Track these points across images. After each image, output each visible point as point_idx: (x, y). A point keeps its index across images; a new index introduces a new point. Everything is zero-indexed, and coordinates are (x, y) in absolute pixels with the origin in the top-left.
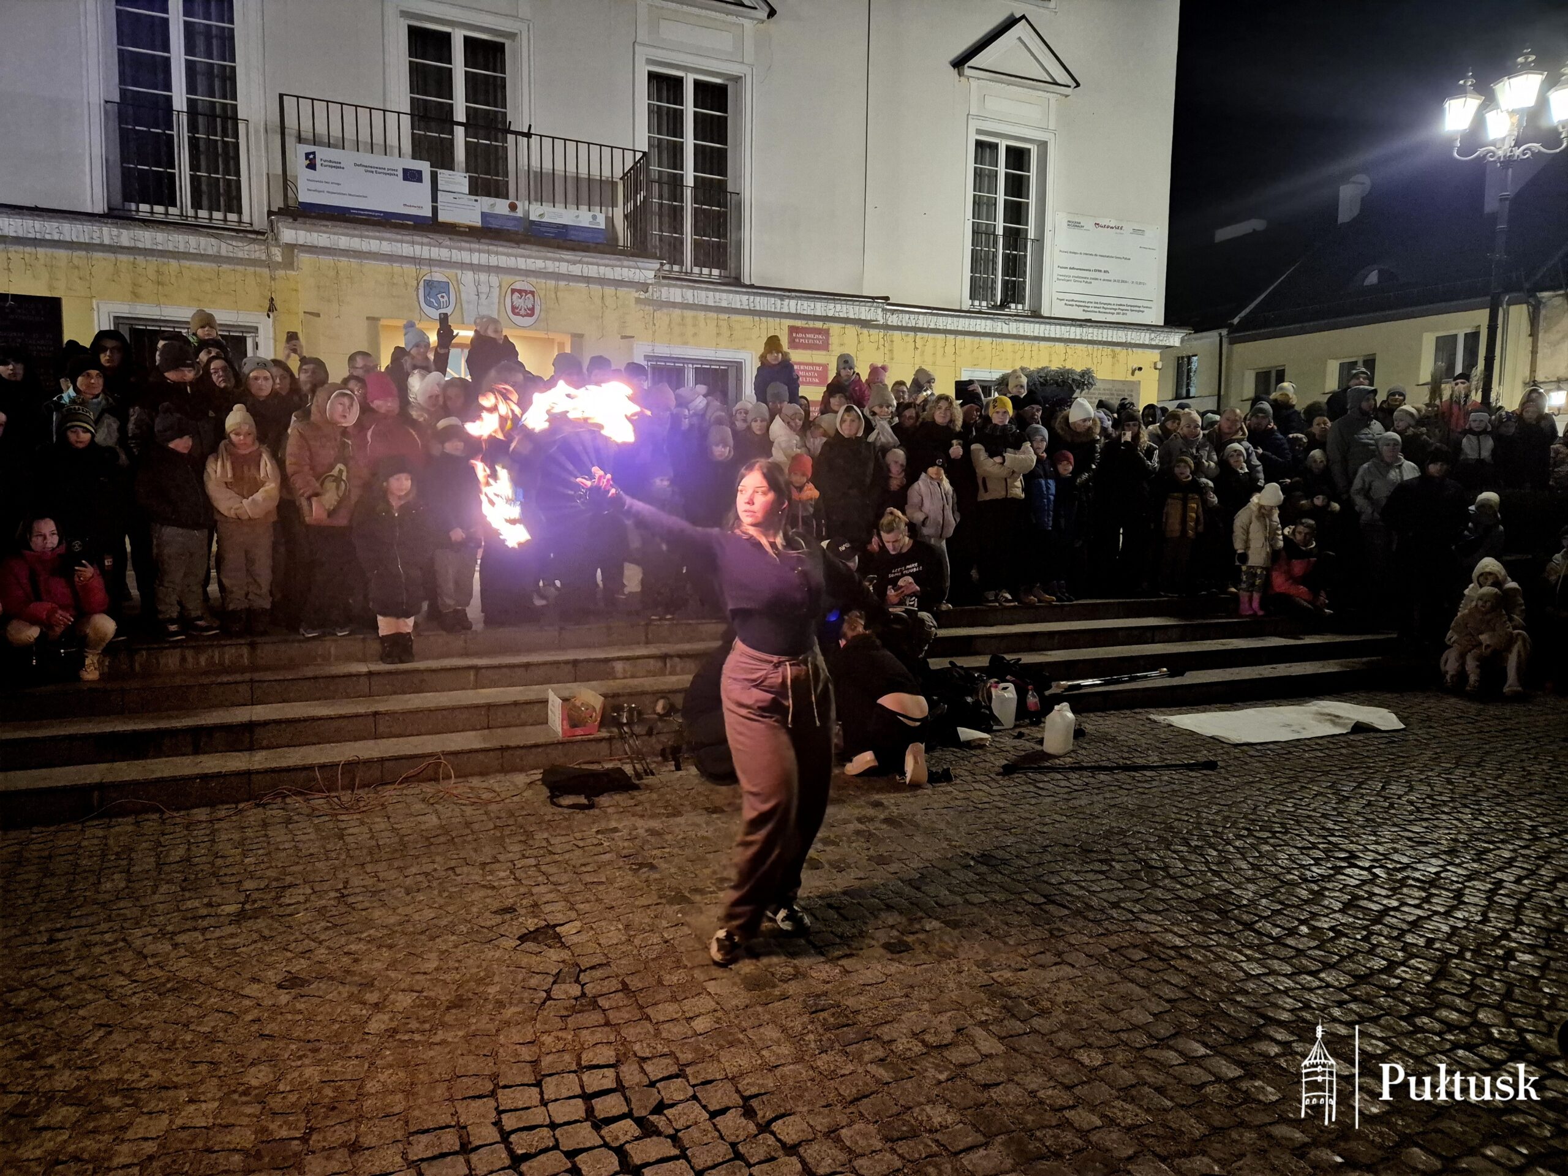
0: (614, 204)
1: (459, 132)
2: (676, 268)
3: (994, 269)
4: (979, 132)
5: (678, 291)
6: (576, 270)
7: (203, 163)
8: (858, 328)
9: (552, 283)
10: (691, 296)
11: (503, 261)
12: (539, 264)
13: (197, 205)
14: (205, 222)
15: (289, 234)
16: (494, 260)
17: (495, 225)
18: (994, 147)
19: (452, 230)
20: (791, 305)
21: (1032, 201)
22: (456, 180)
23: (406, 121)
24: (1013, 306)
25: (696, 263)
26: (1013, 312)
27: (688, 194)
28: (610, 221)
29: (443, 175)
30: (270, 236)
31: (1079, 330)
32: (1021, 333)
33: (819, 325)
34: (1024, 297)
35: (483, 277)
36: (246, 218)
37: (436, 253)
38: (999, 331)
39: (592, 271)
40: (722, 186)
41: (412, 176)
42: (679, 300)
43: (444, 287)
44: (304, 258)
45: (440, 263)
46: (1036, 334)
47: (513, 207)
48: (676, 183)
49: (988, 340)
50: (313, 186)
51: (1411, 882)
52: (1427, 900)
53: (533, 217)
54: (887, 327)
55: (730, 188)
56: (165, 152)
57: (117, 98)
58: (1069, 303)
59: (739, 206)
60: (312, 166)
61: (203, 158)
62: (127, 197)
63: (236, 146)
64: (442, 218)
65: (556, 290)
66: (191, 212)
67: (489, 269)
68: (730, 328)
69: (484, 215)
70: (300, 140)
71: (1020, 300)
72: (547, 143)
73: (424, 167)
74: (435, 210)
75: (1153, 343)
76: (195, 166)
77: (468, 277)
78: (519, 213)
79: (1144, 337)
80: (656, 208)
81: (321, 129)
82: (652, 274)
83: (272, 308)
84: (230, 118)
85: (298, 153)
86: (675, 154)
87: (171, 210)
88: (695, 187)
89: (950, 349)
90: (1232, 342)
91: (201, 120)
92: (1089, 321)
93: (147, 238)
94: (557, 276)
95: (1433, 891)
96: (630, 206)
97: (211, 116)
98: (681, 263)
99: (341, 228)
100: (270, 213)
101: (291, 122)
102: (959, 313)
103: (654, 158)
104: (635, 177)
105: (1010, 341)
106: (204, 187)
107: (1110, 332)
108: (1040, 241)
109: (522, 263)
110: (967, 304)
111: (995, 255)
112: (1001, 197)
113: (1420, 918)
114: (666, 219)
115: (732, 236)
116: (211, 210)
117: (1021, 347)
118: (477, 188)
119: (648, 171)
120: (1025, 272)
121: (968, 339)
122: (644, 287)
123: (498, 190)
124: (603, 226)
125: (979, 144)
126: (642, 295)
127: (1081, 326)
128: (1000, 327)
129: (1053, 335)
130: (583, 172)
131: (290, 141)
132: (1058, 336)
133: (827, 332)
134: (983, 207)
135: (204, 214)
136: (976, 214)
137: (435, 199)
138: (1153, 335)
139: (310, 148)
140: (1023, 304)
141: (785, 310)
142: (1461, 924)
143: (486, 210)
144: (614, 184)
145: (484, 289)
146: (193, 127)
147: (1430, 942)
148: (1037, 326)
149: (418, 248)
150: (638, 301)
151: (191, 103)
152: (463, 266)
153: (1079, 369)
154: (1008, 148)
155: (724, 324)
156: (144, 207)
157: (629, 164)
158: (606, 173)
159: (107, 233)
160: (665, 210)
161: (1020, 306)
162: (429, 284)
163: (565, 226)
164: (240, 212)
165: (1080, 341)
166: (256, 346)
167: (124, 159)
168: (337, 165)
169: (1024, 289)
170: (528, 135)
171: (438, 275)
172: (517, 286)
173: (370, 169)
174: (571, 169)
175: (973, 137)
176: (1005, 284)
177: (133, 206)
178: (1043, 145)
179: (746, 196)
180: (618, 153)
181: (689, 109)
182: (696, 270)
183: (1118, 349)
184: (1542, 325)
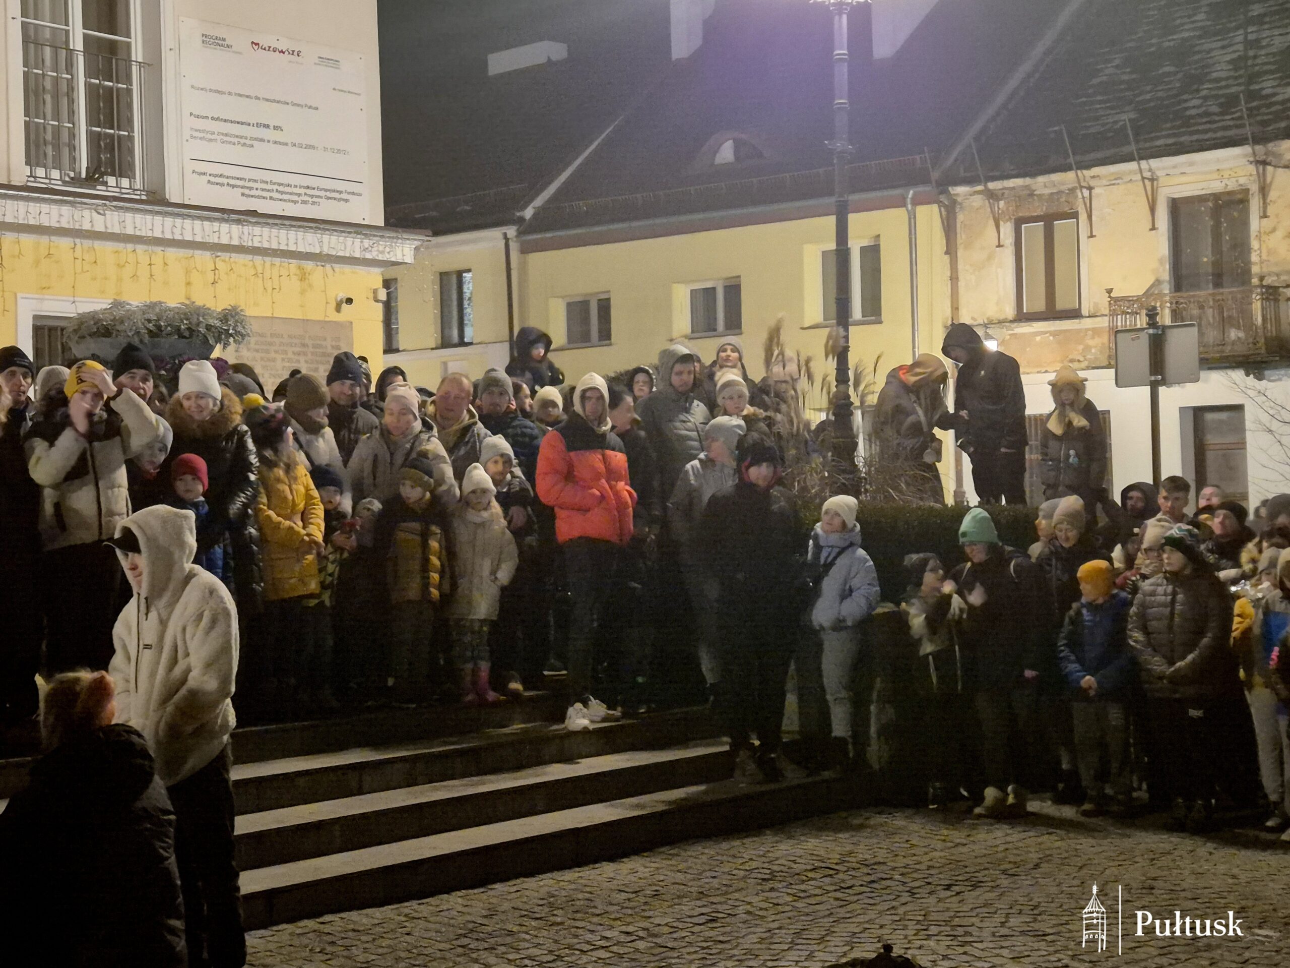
24: (111, 180)
26: (113, 192)
31: (235, 229)
32: (130, 231)
34: (132, 166)
38: (87, 226)
46: (158, 234)
49: (66, 242)
71: (124, 170)
75: (368, 256)
79: (352, 246)
92: (254, 213)
102: (6, 189)
105: (109, 246)
107: (292, 234)
108: (153, 65)
110: (19, 174)
111: (71, 87)
117: (131, 258)
120: (130, 121)
127: (238, 222)
128: (91, 219)
129: (188, 237)
132: (198, 239)
136: (30, 9)
138: (367, 243)
140: (131, 177)
148: (158, 219)
161: (125, 182)
165: (240, 249)
169: (131, 151)
176: (94, 140)
183: (309, 265)
184: (961, 237)
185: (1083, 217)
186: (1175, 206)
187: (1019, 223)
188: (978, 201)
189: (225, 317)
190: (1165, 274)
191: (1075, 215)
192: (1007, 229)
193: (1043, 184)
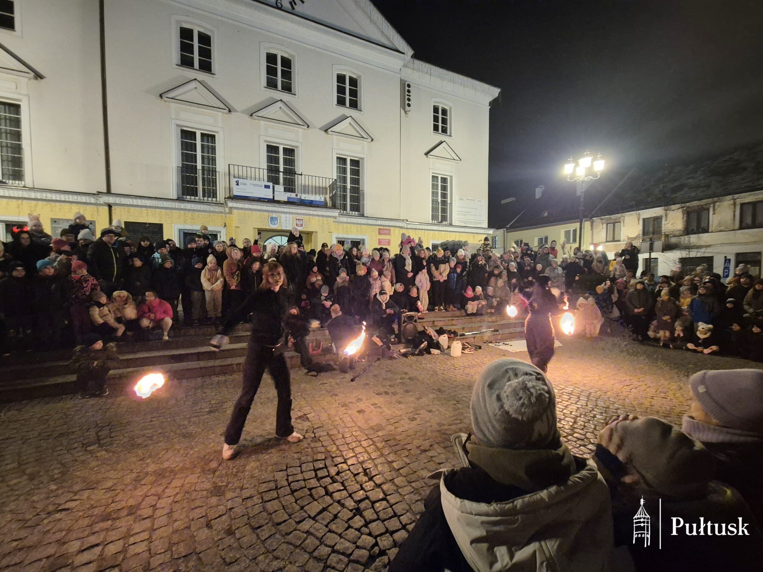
0: (326, 194)
1: (281, 174)
2: (345, 212)
3: (438, 212)
4: (433, 173)
5: (345, 219)
6: (315, 213)
7: (206, 185)
8: (399, 229)
9: (308, 217)
10: (350, 220)
11: (293, 211)
12: (304, 211)
13: (204, 196)
14: (207, 201)
15: (231, 204)
16: (291, 211)
17: (291, 200)
18: (437, 177)
19: (279, 202)
20: (379, 222)
21: (449, 192)
22: (280, 188)
23: (266, 171)
24: (444, 222)
25: (351, 210)
26: (444, 224)
27: (348, 191)
28: (325, 199)
29: (276, 186)
30: (225, 204)
31: (464, 229)
32: (447, 230)
33: (387, 228)
35: (288, 215)
36: (218, 200)
37: (274, 209)
39: (320, 213)
40: (358, 188)
41: (267, 187)
42: (346, 221)
43: (276, 219)
44: (235, 211)
45: (275, 212)
46: (451, 230)
47: (297, 195)
48: (345, 188)
49: (437, 232)
50: (238, 190)
51: (564, 394)
52: (569, 399)
53: (302, 198)
54: (407, 228)
55: (360, 189)
56: (194, 181)
57: (181, 166)
58: (460, 221)
59: (363, 194)
60: (238, 184)
61: (206, 183)
62: (183, 194)
63: (216, 179)
64: (276, 199)
65: (309, 219)
66: (202, 198)
67: (289, 213)
68: (361, 229)
69: (288, 198)
70: (234, 177)
71: (446, 221)
72: (307, 177)
73: (271, 184)
74: (274, 196)
76: (203, 185)
77: (283, 215)
78: (299, 197)
79: (482, 231)
80: (339, 195)
81: (241, 174)
82: (337, 214)
83: (225, 226)
84: (214, 171)
85: (233, 181)
86: (344, 180)
87: (196, 198)
88: (350, 189)
89: (426, 235)
90: (507, 232)
91: (206, 172)
92: (466, 226)
93: (188, 206)
94: (310, 215)
95: (571, 396)
96: (331, 195)
97: (209, 171)
98: (346, 210)
99: (246, 202)
100: (225, 198)
101: (232, 172)
102: (428, 224)
103: (338, 180)
104: (333, 187)
105: (444, 232)
106: (206, 191)
107: (472, 230)
108: (451, 204)
109: (299, 211)
110: (431, 222)
111: (438, 207)
112: (440, 191)
113: (568, 405)
114: (342, 198)
115: (361, 203)
116: (208, 197)
117: (447, 234)
118: (286, 190)
119: (336, 185)
120: (447, 212)
121: (431, 232)
122: (335, 217)
123: (292, 190)
124: (323, 200)
125: (433, 176)
126: (335, 220)
128: (441, 228)
129: (456, 231)
130: (317, 185)
131: (232, 177)
132: (458, 231)
133: (390, 230)
134: (434, 194)
135: (206, 199)
136: (433, 196)
137: (274, 193)
138: (484, 231)
139: (237, 179)
141: (377, 224)
142: (580, 406)
143: (289, 196)
144: (326, 188)
145: (288, 219)
146: (203, 174)
147: (571, 412)
148: (451, 228)
149: (268, 207)
150: (334, 222)
151: (203, 167)
152: (282, 212)
153: (464, 240)
154: (441, 178)
155: (359, 228)
156: (188, 197)
157: (331, 183)
158: (324, 185)
159: (177, 205)
160: (342, 195)
162: (272, 218)
163: (312, 201)
164: (216, 198)
165: (464, 232)
166: (221, 237)
167: (182, 184)
168: (245, 184)
169: (447, 217)
170: (301, 175)
171: (274, 215)
172: (298, 218)
173: (254, 185)
174: (314, 184)
175: (431, 175)
176: (442, 216)
177: (185, 197)
178: (451, 177)
179: (366, 192)
180: (327, 180)
181: (348, 167)
182: (351, 212)
183: (475, 234)
184: (594, 227)
185: (622, 222)
186: (644, 220)
187: (607, 224)
188: (599, 220)
189: (465, 242)
190: (641, 233)
191: (620, 222)
192: (605, 225)
193: (613, 217)
